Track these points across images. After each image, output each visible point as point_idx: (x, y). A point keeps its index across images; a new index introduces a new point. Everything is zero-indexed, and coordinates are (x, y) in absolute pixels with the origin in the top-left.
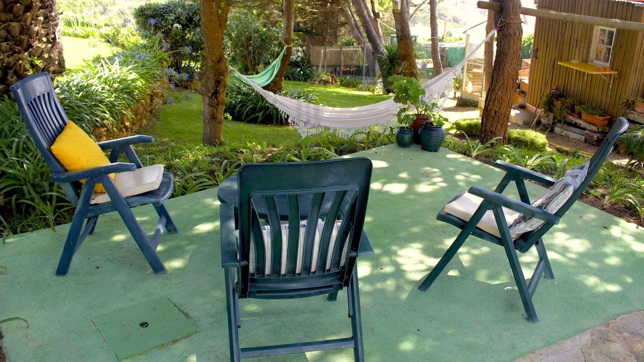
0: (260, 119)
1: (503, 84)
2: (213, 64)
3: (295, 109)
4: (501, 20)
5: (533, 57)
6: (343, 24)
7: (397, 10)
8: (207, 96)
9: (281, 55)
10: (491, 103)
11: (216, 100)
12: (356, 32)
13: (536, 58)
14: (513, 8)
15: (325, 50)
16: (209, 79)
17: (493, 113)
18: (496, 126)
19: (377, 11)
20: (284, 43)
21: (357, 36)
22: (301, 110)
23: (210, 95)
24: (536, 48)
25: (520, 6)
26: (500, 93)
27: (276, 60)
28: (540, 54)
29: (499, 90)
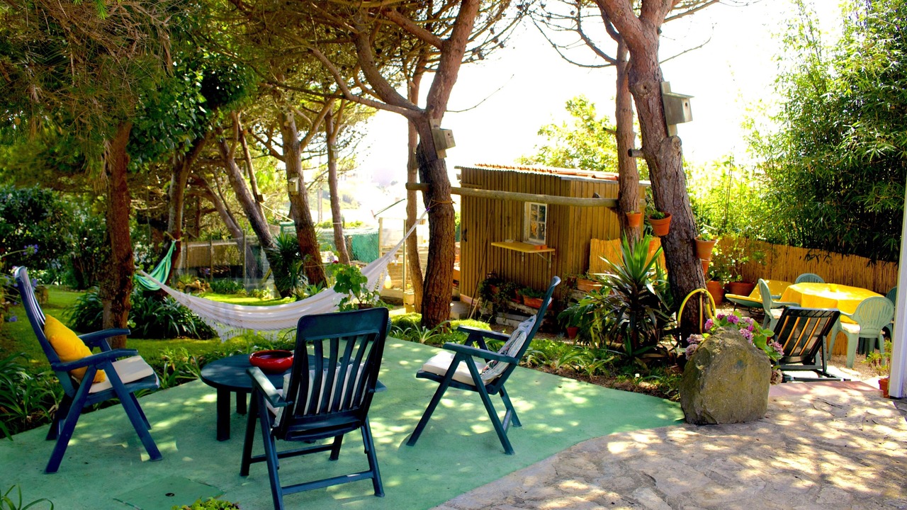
1: (441, 268)
2: (119, 262)
4: (432, 202)
5: (462, 240)
7: (294, 192)
8: (109, 299)
9: (170, 251)
10: (431, 289)
11: (120, 305)
12: (230, 221)
13: (466, 240)
14: (443, 188)
16: (113, 280)
17: (433, 299)
18: (437, 313)
19: (259, 193)
20: (171, 236)
21: (230, 226)
22: (218, 312)
23: (114, 298)
24: (464, 229)
25: (450, 186)
26: (438, 277)
27: (165, 258)
28: (469, 235)
29: (437, 274)
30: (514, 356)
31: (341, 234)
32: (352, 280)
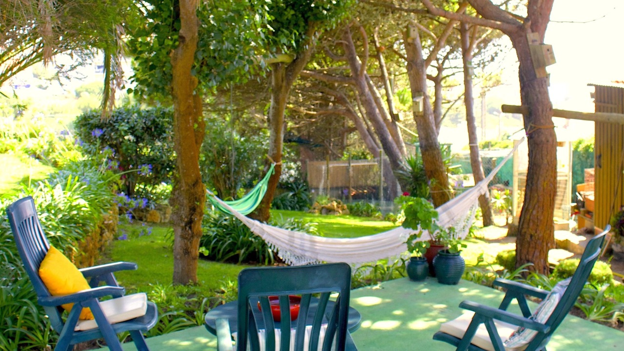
0: (241, 259)
2: (187, 187)
3: (287, 242)
4: (531, 127)
5: (596, 166)
6: (351, 130)
7: (419, 112)
8: (179, 226)
9: (268, 175)
10: (525, 226)
11: (190, 232)
12: (370, 141)
13: (600, 167)
14: (543, 111)
15: (328, 166)
16: (182, 205)
17: (528, 238)
19: (395, 112)
20: (271, 160)
21: (370, 146)
22: (293, 243)
23: (183, 224)
24: (598, 154)
25: (551, 108)
27: (262, 182)
28: (604, 161)
29: (534, 209)
30: (544, 321)
31: (478, 156)
32: (420, 215)
